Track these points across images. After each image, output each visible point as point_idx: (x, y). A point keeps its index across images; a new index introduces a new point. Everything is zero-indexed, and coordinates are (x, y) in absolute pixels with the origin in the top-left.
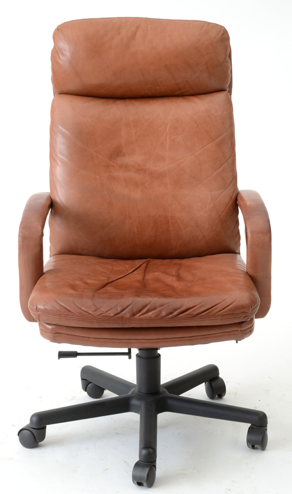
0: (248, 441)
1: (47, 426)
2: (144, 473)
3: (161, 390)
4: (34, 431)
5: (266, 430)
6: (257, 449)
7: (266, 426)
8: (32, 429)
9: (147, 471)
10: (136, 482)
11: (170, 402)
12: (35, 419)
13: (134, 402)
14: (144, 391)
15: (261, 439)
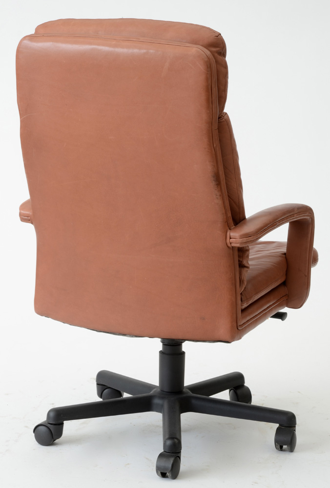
0: (276, 441)
1: (65, 422)
2: (168, 463)
3: (184, 390)
4: (51, 427)
5: (295, 430)
6: (284, 451)
7: (295, 427)
8: (49, 425)
9: (171, 460)
10: (159, 472)
11: (194, 402)
12: (52, 414)
13: (157, 401)
14: (166, 389)
15: (290, 439)
